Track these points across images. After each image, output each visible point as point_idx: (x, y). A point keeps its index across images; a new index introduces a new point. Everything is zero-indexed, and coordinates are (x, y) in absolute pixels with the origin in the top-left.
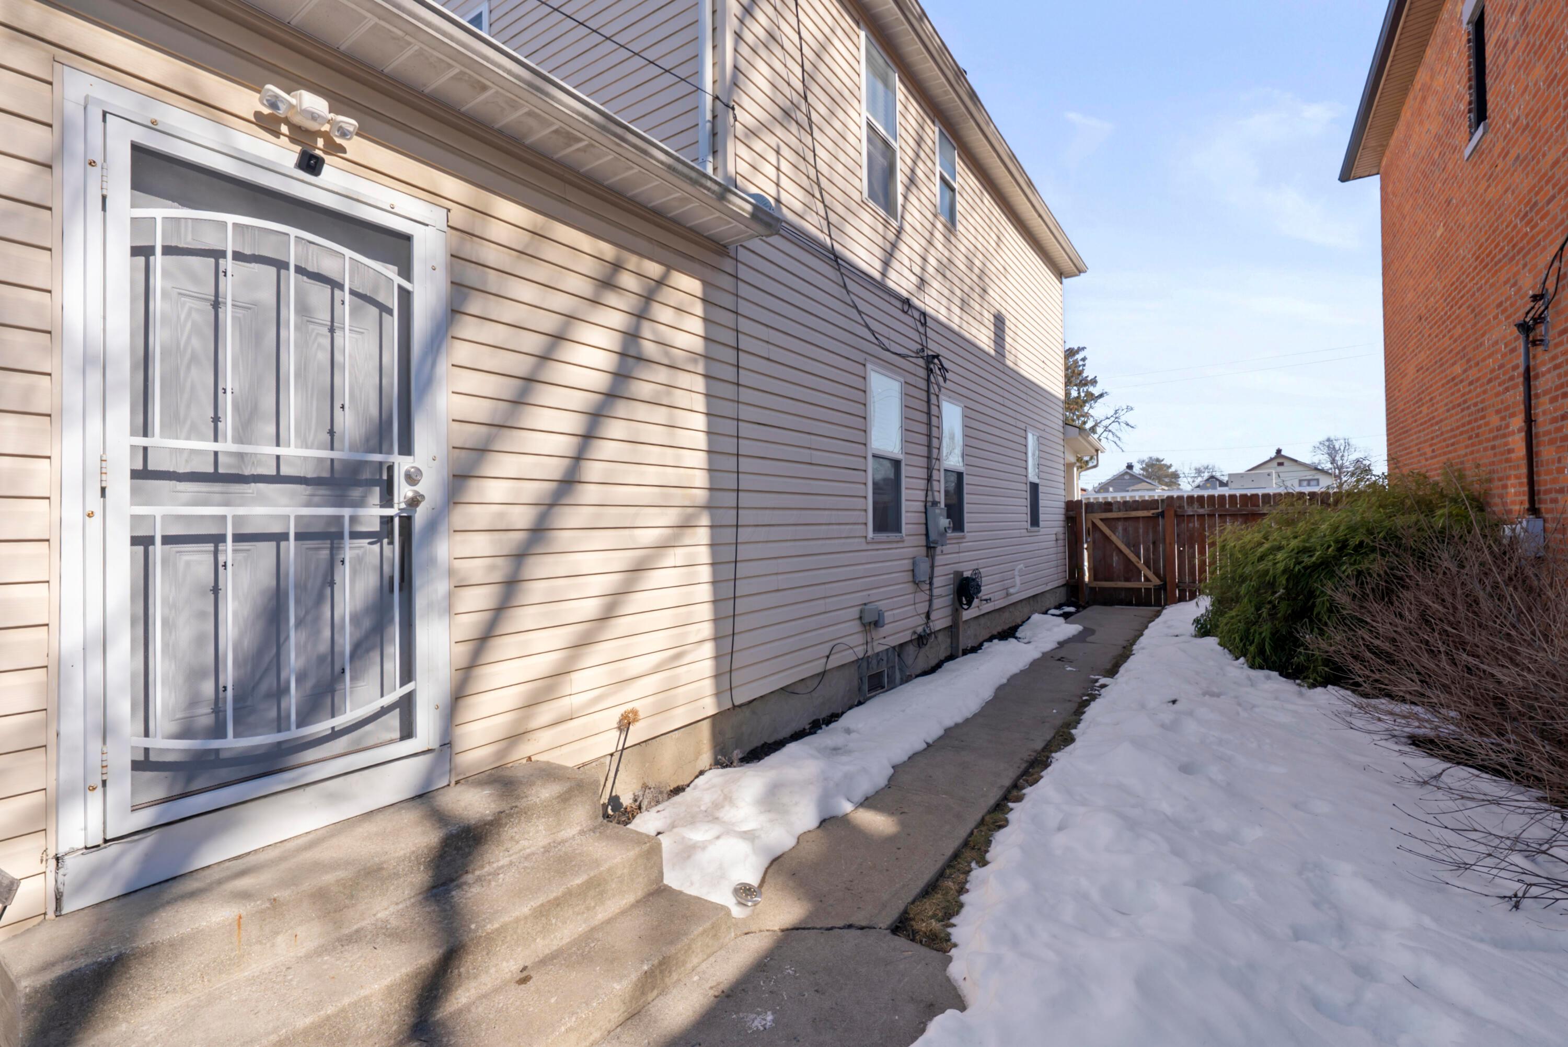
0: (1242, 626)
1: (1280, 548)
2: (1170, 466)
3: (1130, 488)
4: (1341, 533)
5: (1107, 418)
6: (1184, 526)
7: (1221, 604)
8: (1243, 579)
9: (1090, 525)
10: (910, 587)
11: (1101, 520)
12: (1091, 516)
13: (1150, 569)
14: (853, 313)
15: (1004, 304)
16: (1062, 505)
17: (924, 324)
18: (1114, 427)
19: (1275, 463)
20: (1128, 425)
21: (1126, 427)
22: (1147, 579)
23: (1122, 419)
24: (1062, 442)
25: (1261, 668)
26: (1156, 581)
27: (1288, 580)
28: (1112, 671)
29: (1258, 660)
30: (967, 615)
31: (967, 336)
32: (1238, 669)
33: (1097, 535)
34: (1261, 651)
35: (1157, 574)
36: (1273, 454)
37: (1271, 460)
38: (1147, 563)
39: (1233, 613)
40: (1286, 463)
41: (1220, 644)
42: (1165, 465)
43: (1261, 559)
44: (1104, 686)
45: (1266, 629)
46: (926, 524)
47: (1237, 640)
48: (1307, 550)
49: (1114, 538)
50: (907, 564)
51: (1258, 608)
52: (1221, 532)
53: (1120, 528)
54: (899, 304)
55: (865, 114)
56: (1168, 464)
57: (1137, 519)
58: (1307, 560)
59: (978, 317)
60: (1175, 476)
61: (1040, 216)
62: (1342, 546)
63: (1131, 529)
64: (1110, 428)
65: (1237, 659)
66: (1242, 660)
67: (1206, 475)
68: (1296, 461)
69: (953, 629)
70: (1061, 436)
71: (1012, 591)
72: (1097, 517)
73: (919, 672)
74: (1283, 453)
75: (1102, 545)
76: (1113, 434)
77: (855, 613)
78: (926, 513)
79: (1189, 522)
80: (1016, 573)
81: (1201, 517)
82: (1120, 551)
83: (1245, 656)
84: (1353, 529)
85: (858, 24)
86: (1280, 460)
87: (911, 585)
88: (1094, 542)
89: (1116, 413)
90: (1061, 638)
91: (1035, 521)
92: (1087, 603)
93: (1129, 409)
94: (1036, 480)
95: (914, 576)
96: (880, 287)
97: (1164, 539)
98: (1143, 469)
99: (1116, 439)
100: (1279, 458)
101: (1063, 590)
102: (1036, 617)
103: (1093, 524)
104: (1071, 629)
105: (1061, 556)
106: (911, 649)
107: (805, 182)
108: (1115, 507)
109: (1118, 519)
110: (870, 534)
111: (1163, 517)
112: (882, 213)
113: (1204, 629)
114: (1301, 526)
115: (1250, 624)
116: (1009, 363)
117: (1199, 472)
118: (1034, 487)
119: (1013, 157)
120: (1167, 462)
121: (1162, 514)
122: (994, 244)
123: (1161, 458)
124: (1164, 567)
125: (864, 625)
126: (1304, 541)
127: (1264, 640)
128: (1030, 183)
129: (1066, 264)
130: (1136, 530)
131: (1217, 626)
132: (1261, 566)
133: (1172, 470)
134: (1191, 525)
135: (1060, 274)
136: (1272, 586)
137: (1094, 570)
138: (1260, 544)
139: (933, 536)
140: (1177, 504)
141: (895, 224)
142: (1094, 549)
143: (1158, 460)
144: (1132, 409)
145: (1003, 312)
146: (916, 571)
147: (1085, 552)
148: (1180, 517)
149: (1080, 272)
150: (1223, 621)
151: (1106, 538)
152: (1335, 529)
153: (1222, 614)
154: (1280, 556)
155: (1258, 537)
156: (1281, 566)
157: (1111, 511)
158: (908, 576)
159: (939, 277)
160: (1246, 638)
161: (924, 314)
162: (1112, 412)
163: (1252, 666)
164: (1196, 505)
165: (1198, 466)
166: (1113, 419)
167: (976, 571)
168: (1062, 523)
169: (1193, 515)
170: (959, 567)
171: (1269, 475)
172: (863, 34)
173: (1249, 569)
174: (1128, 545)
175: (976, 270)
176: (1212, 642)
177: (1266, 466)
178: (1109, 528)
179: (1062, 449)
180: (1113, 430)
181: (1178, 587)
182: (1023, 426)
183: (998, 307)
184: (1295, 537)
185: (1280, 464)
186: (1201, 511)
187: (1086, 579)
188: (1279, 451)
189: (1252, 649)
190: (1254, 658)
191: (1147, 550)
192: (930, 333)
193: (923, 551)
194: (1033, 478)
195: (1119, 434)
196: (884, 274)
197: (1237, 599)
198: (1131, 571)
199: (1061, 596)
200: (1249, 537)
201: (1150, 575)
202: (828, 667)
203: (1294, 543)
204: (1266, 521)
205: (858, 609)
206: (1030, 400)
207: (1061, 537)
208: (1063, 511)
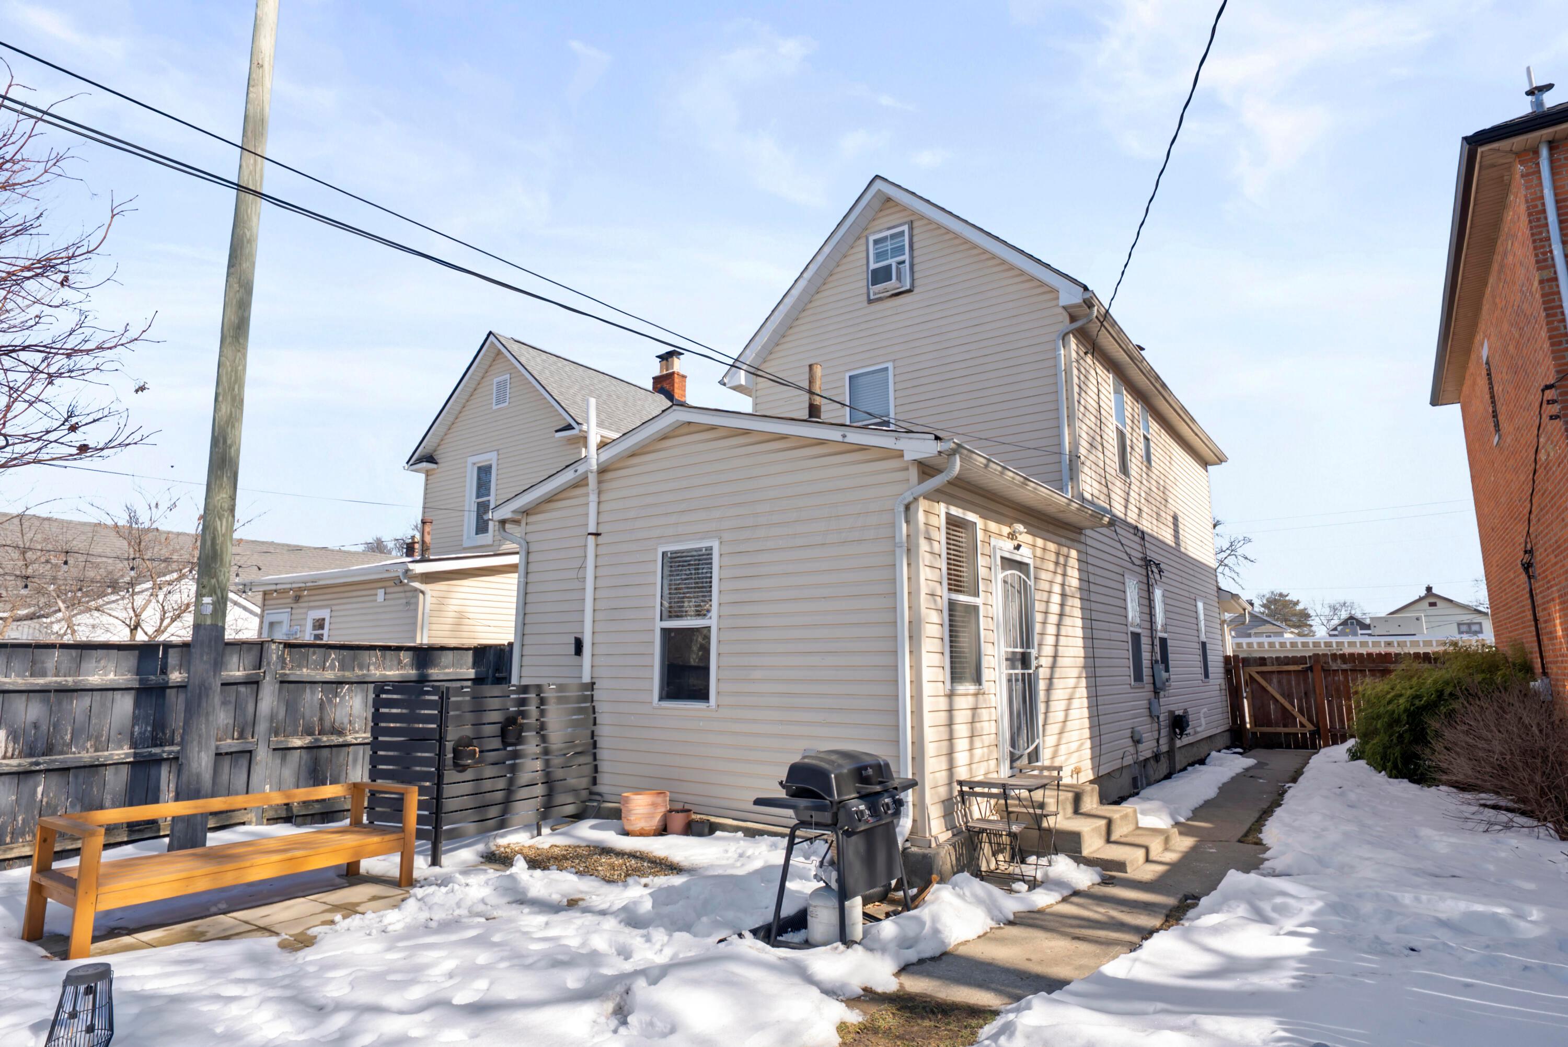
0: (1380, 749)
1: (1401, 695)
2: (1297, 603)
3: (1253, 631)
4: (1439, 687)
5: (1222, 551)
6: (1330, 679)
7: (1366, 737)
8: (1379, 717)
9: (1248, 677)
10: (1147, 719)
11: (1258, 673)
12: (1248, 669)
13: (1303, 716)
14: (1119, 546)
15: (1177, 506)
16: (1222, 659)
17: (1143, 539)
18: (1230, 561)
19: (1425, 604)
20: (1246, 558)
21: (1245, 561)
22: (1302, 725)
23: (1240, 552)
24: (1217, 605)
25: (1396, 777)
26: (1310, 727)
27: (1408, 716)
28: (1294, 780)
29: (1394, 772)
30: (1179, 743)
31: (1160, 537)
32: (1381, 778)
33: (1255, 686)
34: (1395, 766)
35: (1310, 720)
36: (1423, 593)
37: (1421, 599)
38: (1301, 711)
39: (1375, 742)
40: (1440, 604)
41: (1368, 764)
42: (1291, 601)
43: (1389, 702)
44: (1289, 787)
45: (1397, 751)
46: (1153, 676)
47: (1379, 759)
48: (1418, 697)
49: (1269, 689)
50: (1145, 703)
51: (1390, 736)
52: (1362, 683)
53: (1275, 680)
54: (1132, 531)
55: (1115, 422)
56: (1295, 600)
57: (1289, 672)
58: (1417, 702)
59: (1165, 522)
60: (1305, 615)
61: (1196, 435)
62: (1440, 694)
63: (1285, 681)
64: (1226, 562)
65: (1380, 772)
66: (1383, 773)
67: (1344, 615)
68: (1451, 601)
69: (1171, 753)
70: (1216, 599)
71: (1199, 729)
72: (1253, 670)
73: (1162, 776)
74: (1434, 591)
75: (1260, 697)
76: (1230, 568)
77: (1128, 733)
78: (1152, 668)
79: (1334, 675)
80: (1202, 715)
81: (1344, 671)
82: (1276, 701)
83: (1385, 770)
84: (1447, 683)
85: (1108, 371)
86: (1432, 600)
87: (1148, 718)
88: (1252, 692)
89: (1231, 546)
90: (1245, 766)
91: (1207, 675)
92: (1250, 746)
93: (1247, 540)
94: (1205, 640)
95: (1150, 712)
96: (1125, 522)
97: (1315, 691)
98: (1264, 606)
99: (1235, 576)
100: (1431, 597)
101: (1227, 734)
102: (1214, 754)
103: (1251, 676)
104: (1249, 762)
105: (1224, 704)
106: (1152, 762)
107: (1098, 478)
108: (1268, 662)
109: (1273, 672)
110: (1133, 683)
111: (1312, 671)
112: (1123, 477)
113: (1355, 755)
114: (1414, 681)
115: (1385, 748)
116: (1183, 550)
117: (1334, 609)
118: (1204, 644)
119: (1183, 408)
120: (1293, 597)
121: (1311, 669)
122: (1168, 464)
123: (1285, 593)
124: (1317, 714)
125: (1133, 741)
126: (1416, 691)
127: (1396, 758)
128: (1192, 419)
129: (1209, 455)
130: (1289, 682)
131: (1364, 752)
132: (1390, 707)
133: (1300, 607)
134: (1336, 678)
135: (1205, 463)
136: (1397, 721)
137: (1253, 716)
138: (1388, 693)
139: (1158, 684)
140: (1322, 660)
141: (1128, 481)
142: (1253, 698)
143: (1281, 595)
144: (1250, 541)
145: (1177, 511)
146: (1152, 709)
147: (1245, 701)
148: (1327, 671)
149: (1221, 461)
150: (1368, 747)
151: (1264, 689)
152: (1435, 682)
153: (1367, 743)
154: (1402, 700)
155: (1387, 688)
156: (1402, 707)
157: (1265, 665)
158: (1146, 712)
159: (1146, 504)
160: (1385, 758)
161: (1143, 532)
162: (1228, 545)
163: (1390, 777)
164: (1339, 661)
165: (1333, 602)
166: (1228, 552)
167: (1186, 711)
168: (1222, 675)
169: (1338, 670)
170: (1172, 708)
171: (1417, 619)
172: (1111, 376)
173: (1382, 710)
174: (1283, 695)
175: (1162, 488)
176: (1362, 763)
177: (1411, 608)
178: (1266, 680)
179: (1217, 610)
180: (1230, 565)
181: (1330, 731)
182: (1193, 596)
183: (1174, 509)
184: (1411, 688)
185: (1433, 604)
186: (1344, 667)
187: (1248, 726)
188: (1429, 589)
189: (1389, 764)
190: (1391, 771)
191: (1300, 700)
192: (1147, 544)
193: (1153, 694)
194: (1203, 638)
195: (1236, 569)
196: (1126, 515)
197: (1376, 732)
198: (1287, 718)
199: (1226, 739)
200: (1380, 688)
201: (1305, 721)
202: (1125, 764)
203: (1409, 692)
204: (1393, 676)
205: (1130, 731)
206: (1197, 575)
207: (1224, 687)
208: (1222, 665)
